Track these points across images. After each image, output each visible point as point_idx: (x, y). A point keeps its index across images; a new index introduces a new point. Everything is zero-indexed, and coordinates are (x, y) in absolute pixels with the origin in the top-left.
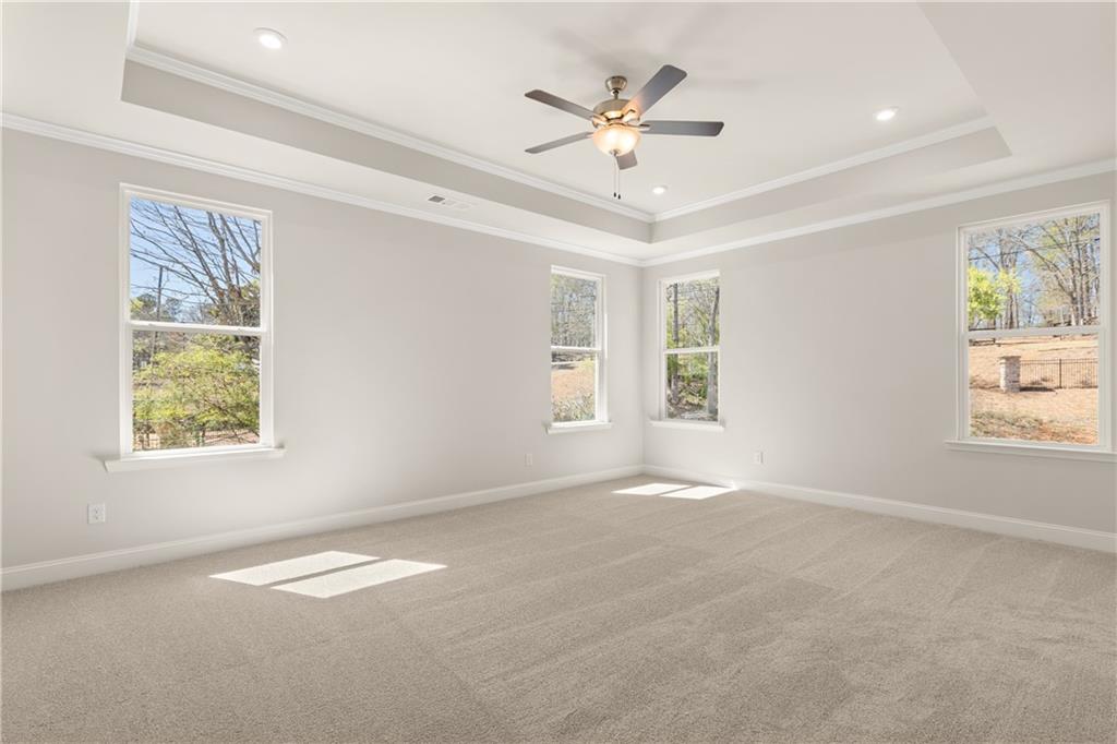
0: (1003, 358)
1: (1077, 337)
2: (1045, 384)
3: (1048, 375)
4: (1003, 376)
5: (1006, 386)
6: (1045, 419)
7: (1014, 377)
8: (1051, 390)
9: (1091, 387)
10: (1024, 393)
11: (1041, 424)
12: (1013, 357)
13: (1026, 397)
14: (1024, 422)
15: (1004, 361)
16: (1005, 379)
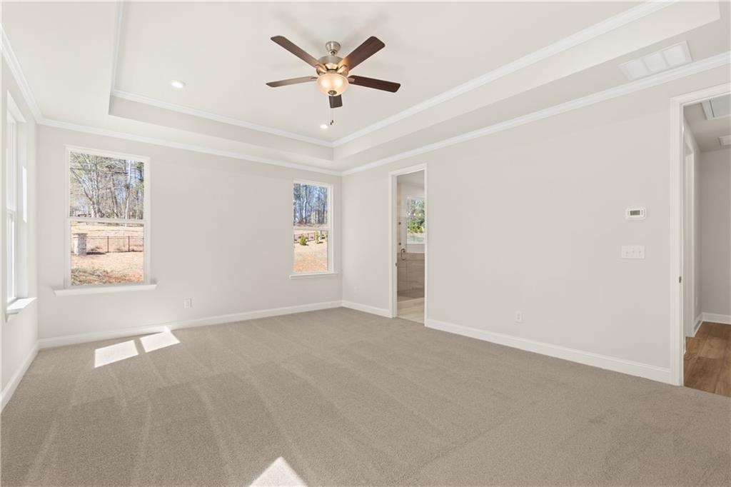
0: (77, 234)
1: (96, 224)
2: (99, 251)
3: (98, 245)
4: (76, 245)
5: (79, 252)
6: (109, 270)
7: (83, 246)
8: (103, 254)
9: (122, 252)
10: (89, 256)
11: (107, 273)
12: (82, 234)
13: (92, 258)
14: (98, 273)
15: (77, 236)
16: (78, 247)
